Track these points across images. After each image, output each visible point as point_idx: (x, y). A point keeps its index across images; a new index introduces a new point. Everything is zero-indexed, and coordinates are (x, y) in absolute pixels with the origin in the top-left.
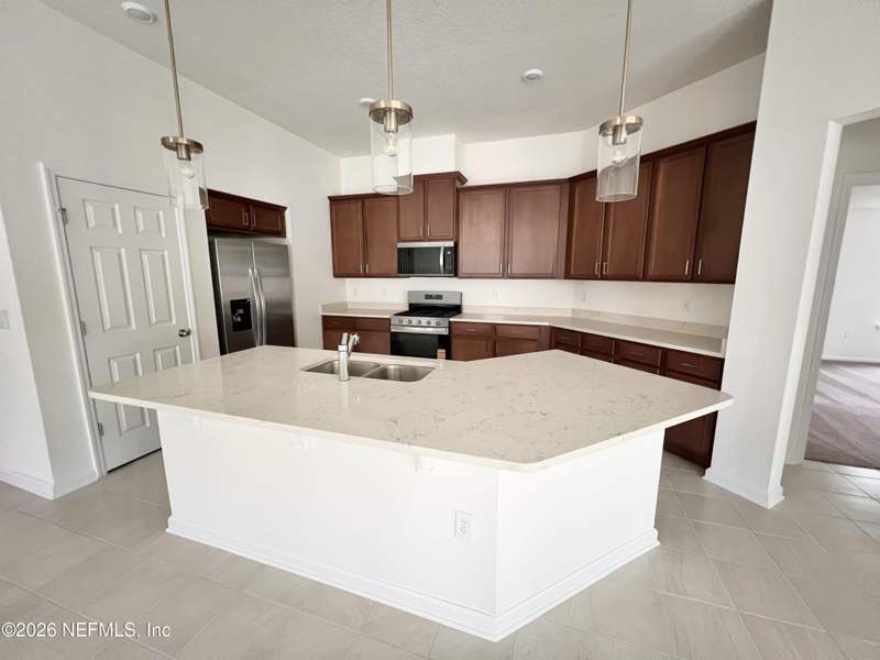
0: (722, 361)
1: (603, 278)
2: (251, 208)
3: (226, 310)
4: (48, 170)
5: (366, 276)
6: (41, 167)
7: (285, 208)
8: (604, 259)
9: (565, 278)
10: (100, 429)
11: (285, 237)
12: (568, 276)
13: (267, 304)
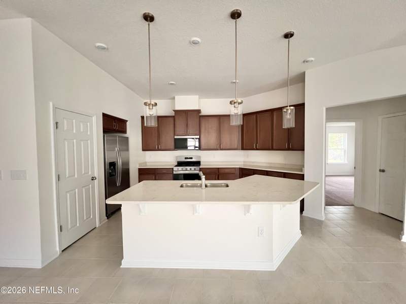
0: (303, 175)
1: (257, 149)
2: (116, 120)
3: (107, 167)
4: (53, 105)
5: (158, 150)
6: (51, 104)
7: (127, 121)
8: (257, 143)
9: (242, 149)
10: (61, 229)
11: (126, 133)
12: (243, 149)
13: (122, 163)
